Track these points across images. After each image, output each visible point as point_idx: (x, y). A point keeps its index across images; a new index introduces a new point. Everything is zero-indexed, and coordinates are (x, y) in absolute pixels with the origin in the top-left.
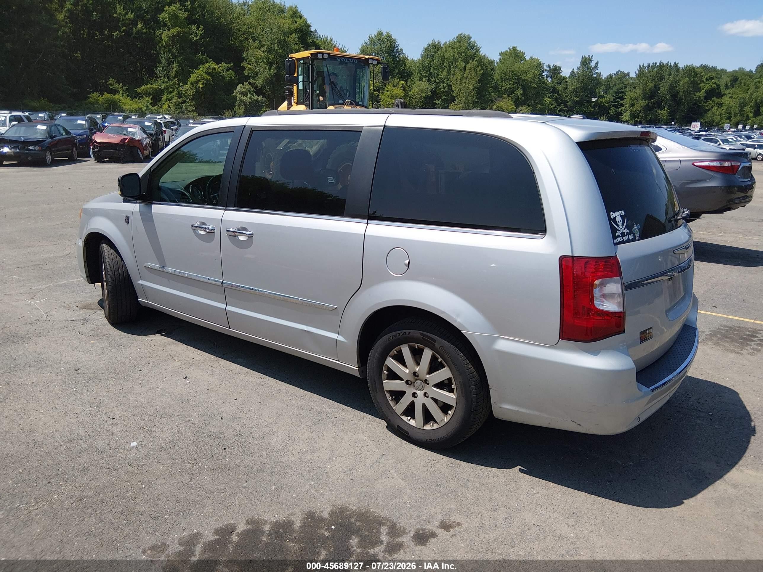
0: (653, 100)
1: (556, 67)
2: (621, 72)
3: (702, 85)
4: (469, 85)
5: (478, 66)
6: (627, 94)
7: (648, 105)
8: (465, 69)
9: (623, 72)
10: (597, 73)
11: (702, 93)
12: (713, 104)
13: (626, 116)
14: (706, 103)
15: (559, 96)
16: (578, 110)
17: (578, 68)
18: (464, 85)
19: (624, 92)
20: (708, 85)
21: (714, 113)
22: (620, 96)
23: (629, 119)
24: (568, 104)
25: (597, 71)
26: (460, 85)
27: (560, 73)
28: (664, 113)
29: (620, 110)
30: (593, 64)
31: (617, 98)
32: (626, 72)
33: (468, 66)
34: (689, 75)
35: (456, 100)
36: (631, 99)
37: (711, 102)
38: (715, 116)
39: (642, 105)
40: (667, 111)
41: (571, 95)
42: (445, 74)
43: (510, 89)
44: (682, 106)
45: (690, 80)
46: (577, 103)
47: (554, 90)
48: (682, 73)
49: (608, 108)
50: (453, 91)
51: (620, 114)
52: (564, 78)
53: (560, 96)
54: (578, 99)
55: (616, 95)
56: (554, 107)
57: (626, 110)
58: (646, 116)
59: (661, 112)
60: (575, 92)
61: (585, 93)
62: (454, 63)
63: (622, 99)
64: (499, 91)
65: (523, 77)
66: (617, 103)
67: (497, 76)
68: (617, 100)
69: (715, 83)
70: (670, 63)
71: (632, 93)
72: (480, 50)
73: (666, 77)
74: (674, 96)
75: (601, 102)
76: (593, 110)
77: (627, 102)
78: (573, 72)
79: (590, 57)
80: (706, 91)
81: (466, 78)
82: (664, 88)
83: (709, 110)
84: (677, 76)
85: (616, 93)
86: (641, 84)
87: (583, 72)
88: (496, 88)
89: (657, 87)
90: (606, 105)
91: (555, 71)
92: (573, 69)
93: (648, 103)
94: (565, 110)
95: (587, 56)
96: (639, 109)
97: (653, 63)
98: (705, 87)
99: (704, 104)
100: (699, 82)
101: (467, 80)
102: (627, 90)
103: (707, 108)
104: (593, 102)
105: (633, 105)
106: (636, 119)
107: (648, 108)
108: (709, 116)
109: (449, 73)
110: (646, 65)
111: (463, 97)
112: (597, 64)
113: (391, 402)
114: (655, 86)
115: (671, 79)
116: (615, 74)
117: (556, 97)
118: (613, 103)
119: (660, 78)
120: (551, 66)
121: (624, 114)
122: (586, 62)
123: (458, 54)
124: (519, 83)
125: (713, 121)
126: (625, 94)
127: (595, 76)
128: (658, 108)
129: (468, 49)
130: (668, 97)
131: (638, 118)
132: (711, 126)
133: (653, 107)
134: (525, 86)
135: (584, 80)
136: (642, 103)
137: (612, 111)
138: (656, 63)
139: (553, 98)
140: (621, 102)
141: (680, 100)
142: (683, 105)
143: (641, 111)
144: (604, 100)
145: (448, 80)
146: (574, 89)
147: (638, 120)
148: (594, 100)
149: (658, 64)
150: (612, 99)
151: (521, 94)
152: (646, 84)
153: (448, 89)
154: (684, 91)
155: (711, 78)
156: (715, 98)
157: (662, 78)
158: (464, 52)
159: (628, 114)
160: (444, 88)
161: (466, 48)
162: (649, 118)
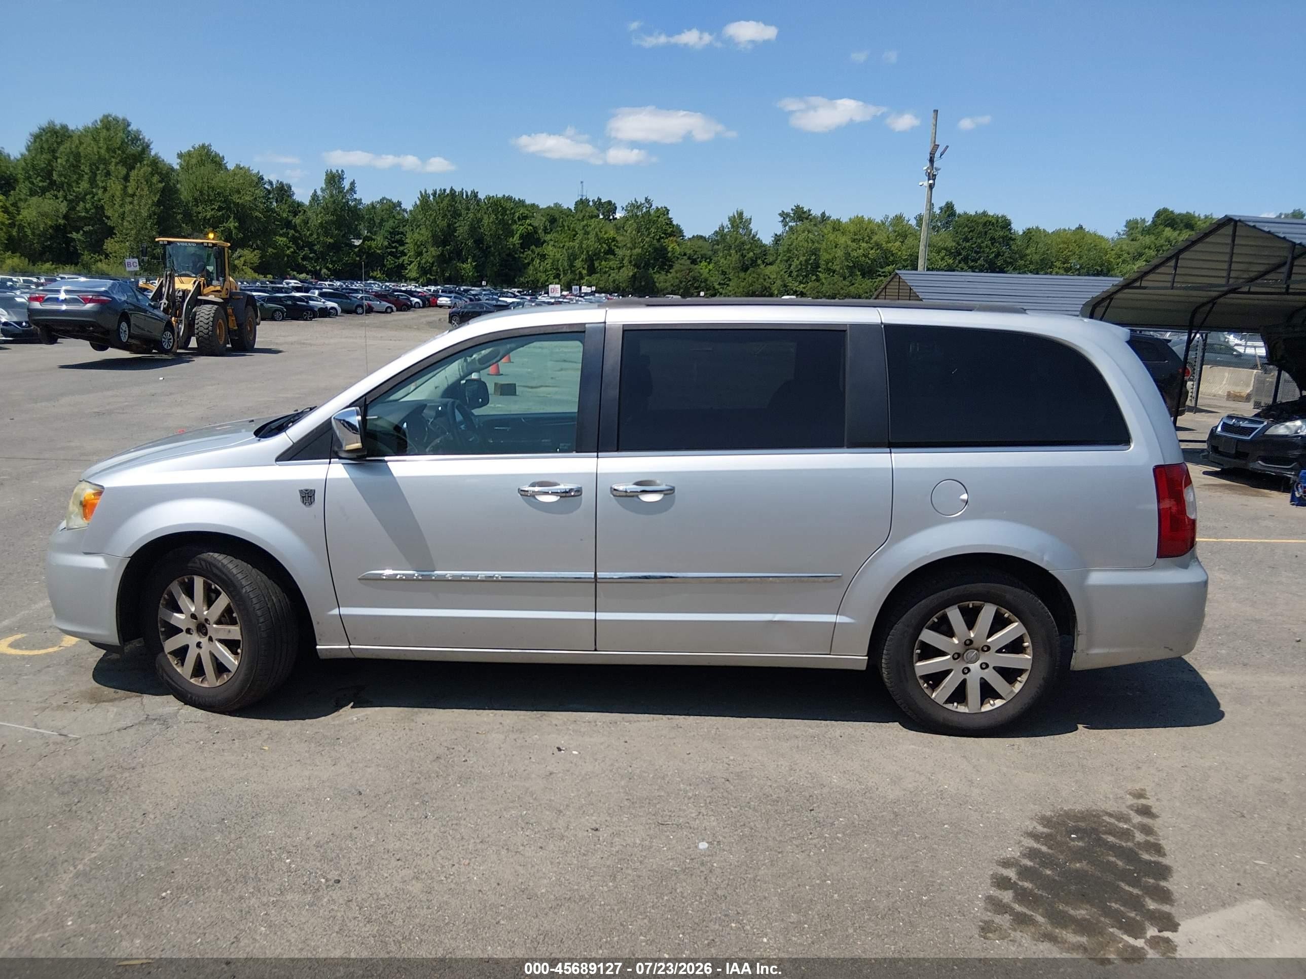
0: (448, 247)
1: (283, 186)
2: (387, 200)
3: (514, 227)
4: (140, 208)
5: (152, 174)
6: (409, 235)
7: (442, 254)
8: (126, 178)
9: (390, 201)
10: (356, 199)
11: (516, 240)
12: (534, 256)
13: (412, 271)
14: (523, 253)
15: (297, 235)
16: (334, 259)
17: (323, 190)
18: (128, 207)
19: (402, 233)
20: (522, 227)
21: (536, 269)
22: (396, 238)
23: (418, 275)
24: (316, 248)
25: (355, 196)
26: (120, 206)
27: (291, 196)
28: (467, 267)
29: (401, 261)
30: (346, 185)
31: (393, 242)
32: (395, 200)
33: (133, 174)
34: (495, 211)
35: (115, 234)
36: (416, 244)
37: (530, 252)
38: (539, 274)
39: (434, 253)
40: (471, 264)
41: (318, 234)
42: (84, 185)
43: (214, 217)
44: (492, 258)
45: (497, 219)
46: (331, 247)
47: (288, 224)
48: (485, 207)
49: (381, 258)
50: (108, 218)
51: (402, 267)
52: (300, 205)
53: (300, 234)
54: (331, 241)
55: (391, 237)
56: (292, 252)
57: (412, 262)
58: (443, 271)
59: (464, 266)
60: (324, 227)
61: (341, 231)
62: (102, 167)
63: (402, 243)
64: (193, 221)
65: (235, 198)
66: (394, 250)
67: (185, 194)
68: (394, 245)
69: (530, 225)
70: (467, 192)
71: (416, 235)
72: (151, 147)
73: (464, 212)
74: (479, 241)
75: (370, 247)
76: (358, 259)
77: (409, 248)
78: (315, 197)
79: (340, 172)
80: (521, 237)
81: (133, 195)
82: (462, 229)
83: (529, 264)
84: (479, 211)
85: (391, 233)
86: (427, 222)
87: (332, 196)
88: (188, 217)
89: (451, 229)
90: (379, 251)
91: (283, 191)
92: (315, 191)
93: (443, 251)
94: (311, 259)
95: (334, 171)
96: (431, 260)
97: (441, 190)
98: (520, 229)
99: (521, 255)
100: (510, 222)
101: (136, 198)
102: (407, 228)
103: (526, 261)
104: (356, 247)
105: (420, 254)
106: (428, 276)
107: (443, 260)
108: (531, 272)
109: (93, 182)
110: (430, 192)
111: (132, 229)
112: (353, 184)
113: (926, 691)
114: (449, 226)
115: (471, 215)
116: (378, 202)
117: (294, 235)
118: (389, 250)
119: (455, 212)
120: (274, 183)
121: (408, 267)
122: (334, 179)
123: (108, 150)
124: (228, 208)
125: (538, 281)
126: (405, 235)
127: (352, 204)
128: (459, 260)
129: (127, 143)
130: (470, 243)
131: (431, 275)
132: (535, 288)
133: (451, 259)
134: (243, 215)
135: (335, 210)
136: (433, 251)
137: (389, 262)
138: (445, 190)
139: (287, 238)
140: (401, 248)
141: (487, 248)
142: (493, 255)
143: (433, 264)
144: (373, 244)
145: (93, 197)
146: (321, 223)
147: (432, 278)
148: (357, 243)
149: (448, 191)
150: (386, 243)
151: (235, 228)
152: (434, 221)
153: (96, 213)
154: (491, 235)
155: (526, 218)
156: (533, 247)
157: (456, 214)
158: (119, 149)
159: (416, 268)
160: (87, 211)
161: (123, 142)
162: (447, 275)
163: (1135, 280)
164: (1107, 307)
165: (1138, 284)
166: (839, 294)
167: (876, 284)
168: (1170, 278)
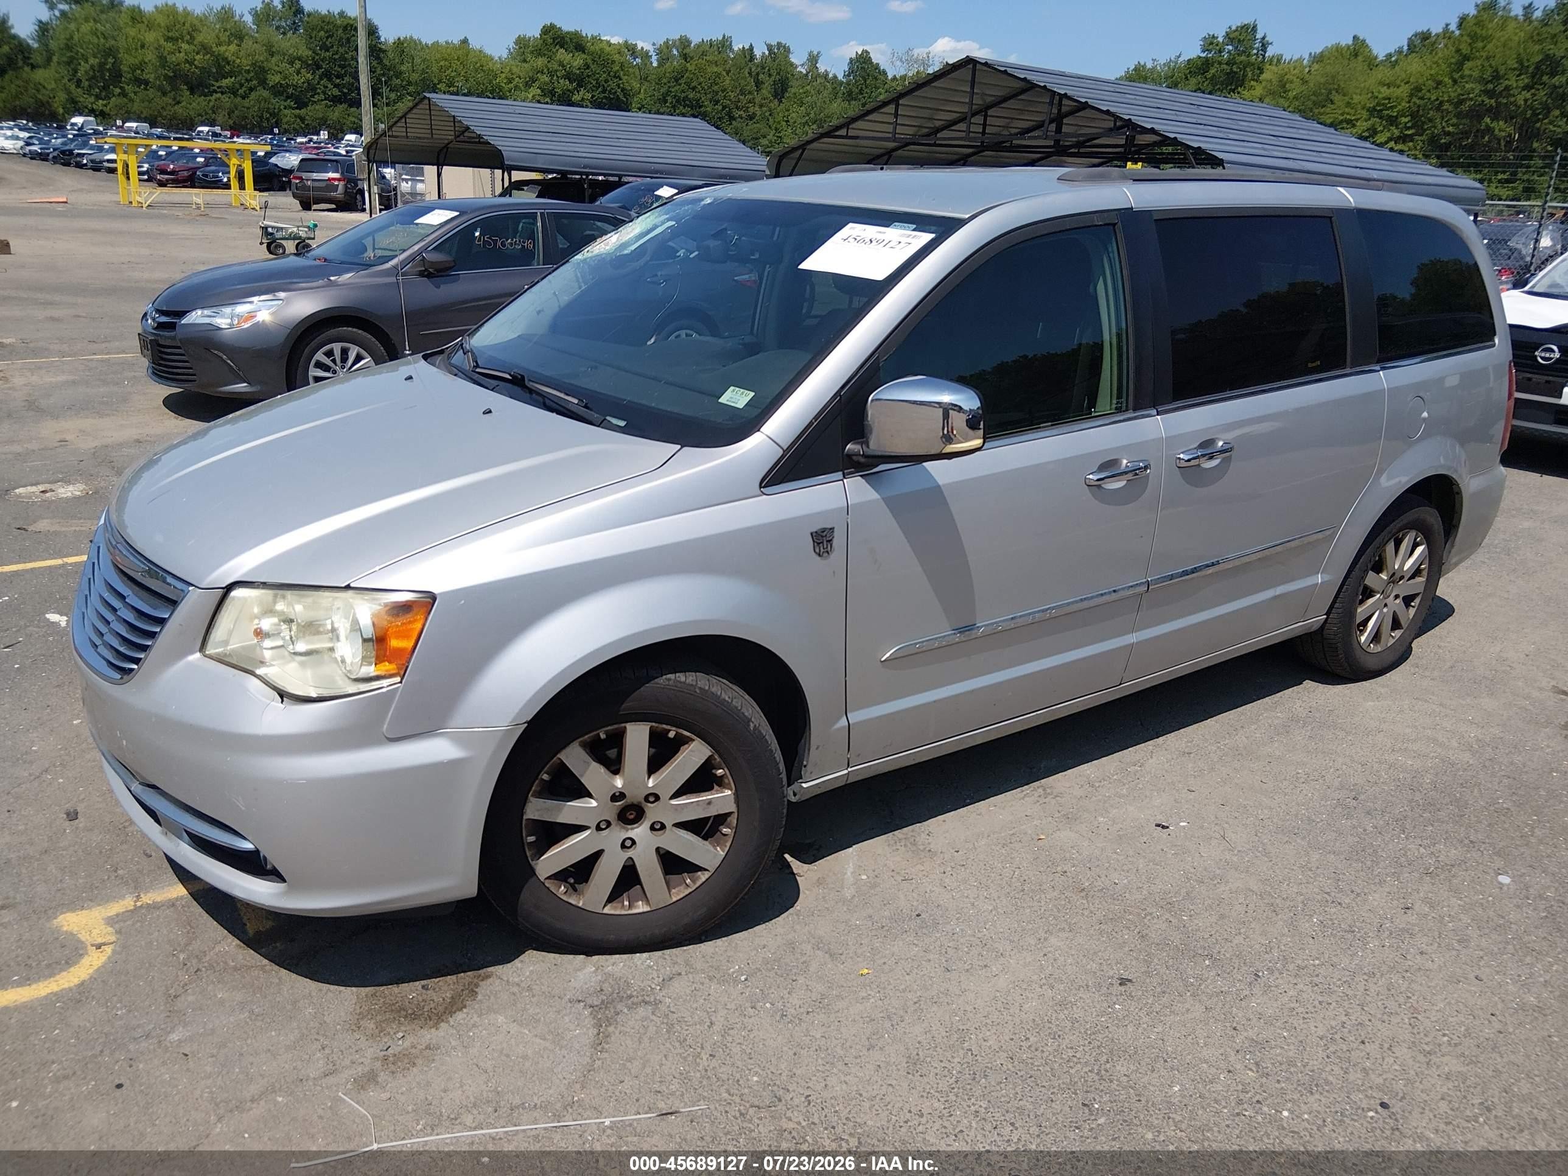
163: (838, 128)
164: (799, 159)
165: (843, 132)
166: (161, 116)
167: (211, 104)
168: (890, 128)
